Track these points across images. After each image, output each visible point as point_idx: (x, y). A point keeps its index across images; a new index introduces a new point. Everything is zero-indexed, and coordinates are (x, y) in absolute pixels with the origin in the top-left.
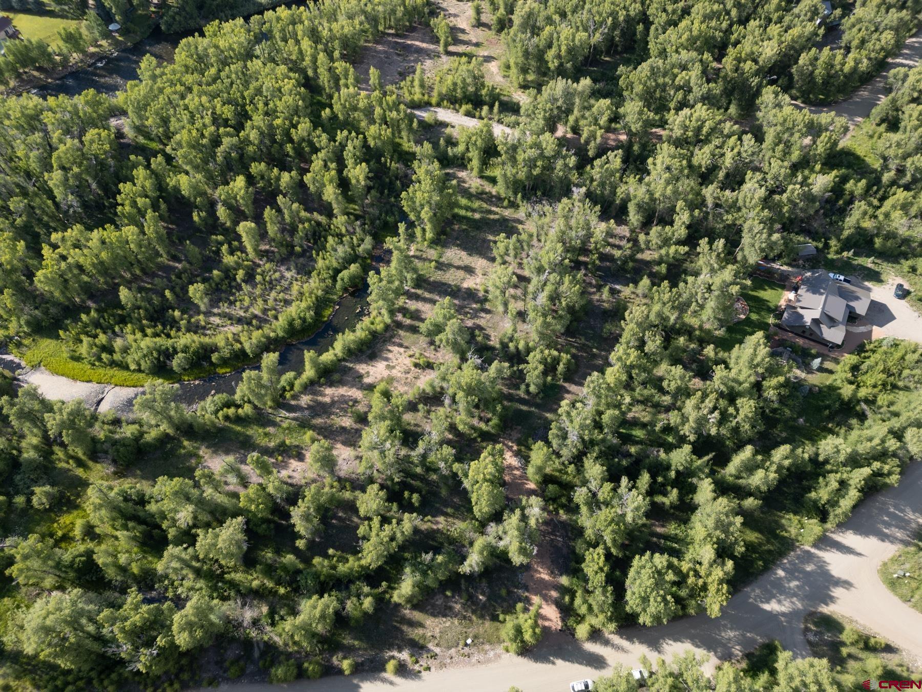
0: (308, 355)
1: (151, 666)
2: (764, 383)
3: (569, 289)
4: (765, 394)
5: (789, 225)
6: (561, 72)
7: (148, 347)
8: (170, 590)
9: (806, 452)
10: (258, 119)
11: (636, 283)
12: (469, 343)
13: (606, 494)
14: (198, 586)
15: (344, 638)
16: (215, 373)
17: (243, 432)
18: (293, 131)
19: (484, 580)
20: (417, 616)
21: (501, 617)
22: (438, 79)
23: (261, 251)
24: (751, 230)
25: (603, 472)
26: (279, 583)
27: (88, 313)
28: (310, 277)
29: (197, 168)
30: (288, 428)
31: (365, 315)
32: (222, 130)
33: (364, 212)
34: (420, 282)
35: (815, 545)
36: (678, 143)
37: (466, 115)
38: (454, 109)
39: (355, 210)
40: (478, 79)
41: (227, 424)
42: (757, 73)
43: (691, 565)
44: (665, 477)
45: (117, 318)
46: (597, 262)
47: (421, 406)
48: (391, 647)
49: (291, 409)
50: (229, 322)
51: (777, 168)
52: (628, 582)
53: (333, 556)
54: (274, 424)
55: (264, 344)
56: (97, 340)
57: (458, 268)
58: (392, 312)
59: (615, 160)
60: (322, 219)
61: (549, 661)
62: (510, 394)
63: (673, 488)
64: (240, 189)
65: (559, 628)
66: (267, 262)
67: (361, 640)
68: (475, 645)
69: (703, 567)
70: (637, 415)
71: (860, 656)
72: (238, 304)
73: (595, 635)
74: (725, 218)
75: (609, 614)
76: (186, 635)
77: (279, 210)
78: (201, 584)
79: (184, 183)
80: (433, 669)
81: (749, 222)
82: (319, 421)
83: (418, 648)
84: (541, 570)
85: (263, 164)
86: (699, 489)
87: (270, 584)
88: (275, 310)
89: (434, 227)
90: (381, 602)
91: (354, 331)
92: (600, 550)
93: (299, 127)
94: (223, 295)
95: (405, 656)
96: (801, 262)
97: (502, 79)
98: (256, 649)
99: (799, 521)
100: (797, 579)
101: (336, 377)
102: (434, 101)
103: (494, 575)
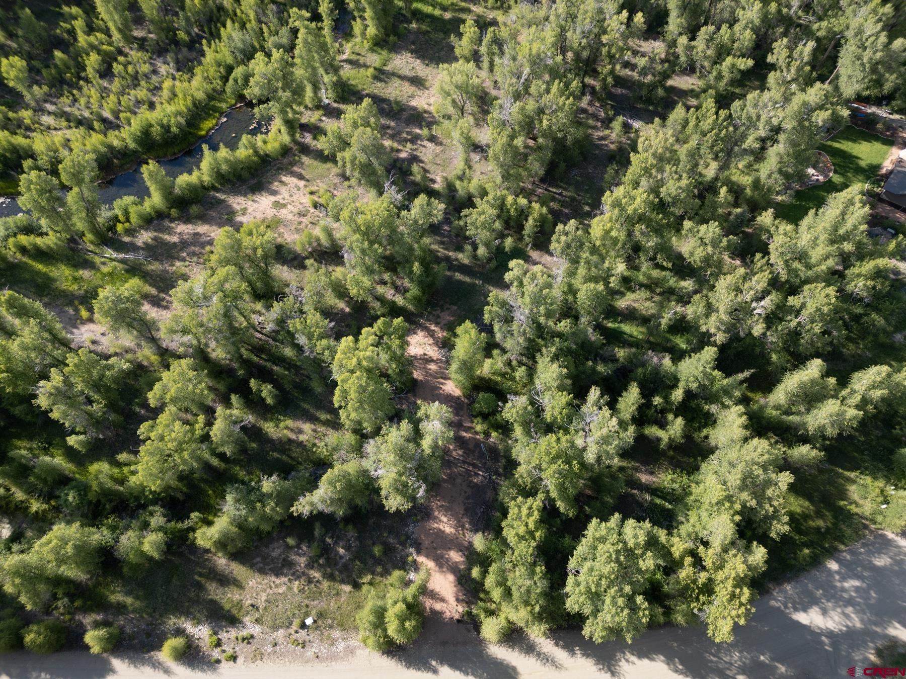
4: (850, 286)
11: (663, 117)
13: (558, 410)
15: (113, 592)
17: (45, 274)
19: (350, 527)
20: (238, 570)
23: (131, 37)
25: (561, 377)
28: (192, 75)
30: (110, 274)
31: (261, 134)
41: (24, 259)
43: (690, 545)
44: (666, 398)
47: (310, 262)
50: (66, 124)
52: (572, 564)
54: (89, 265)
62: (447, 259)
63: (676, 416)
65: (457, 616)
66: (138, 51)
67: (137, 598)
68: (317, 628)
69: (711, 551)
70: (636, 305)
75: (537, 609)
80: (240, 660)
82: (155, 267)
84: (445, 519)
86: (719, 422)
87: (19, 495)
88: (132, 112)
89: (379, 19)
91: (233, 149)
92: (537, 502)
94: (65, 88)
95: (201, 632)
99: (882, 491)
101: (194, 209)
103: (371, 522)
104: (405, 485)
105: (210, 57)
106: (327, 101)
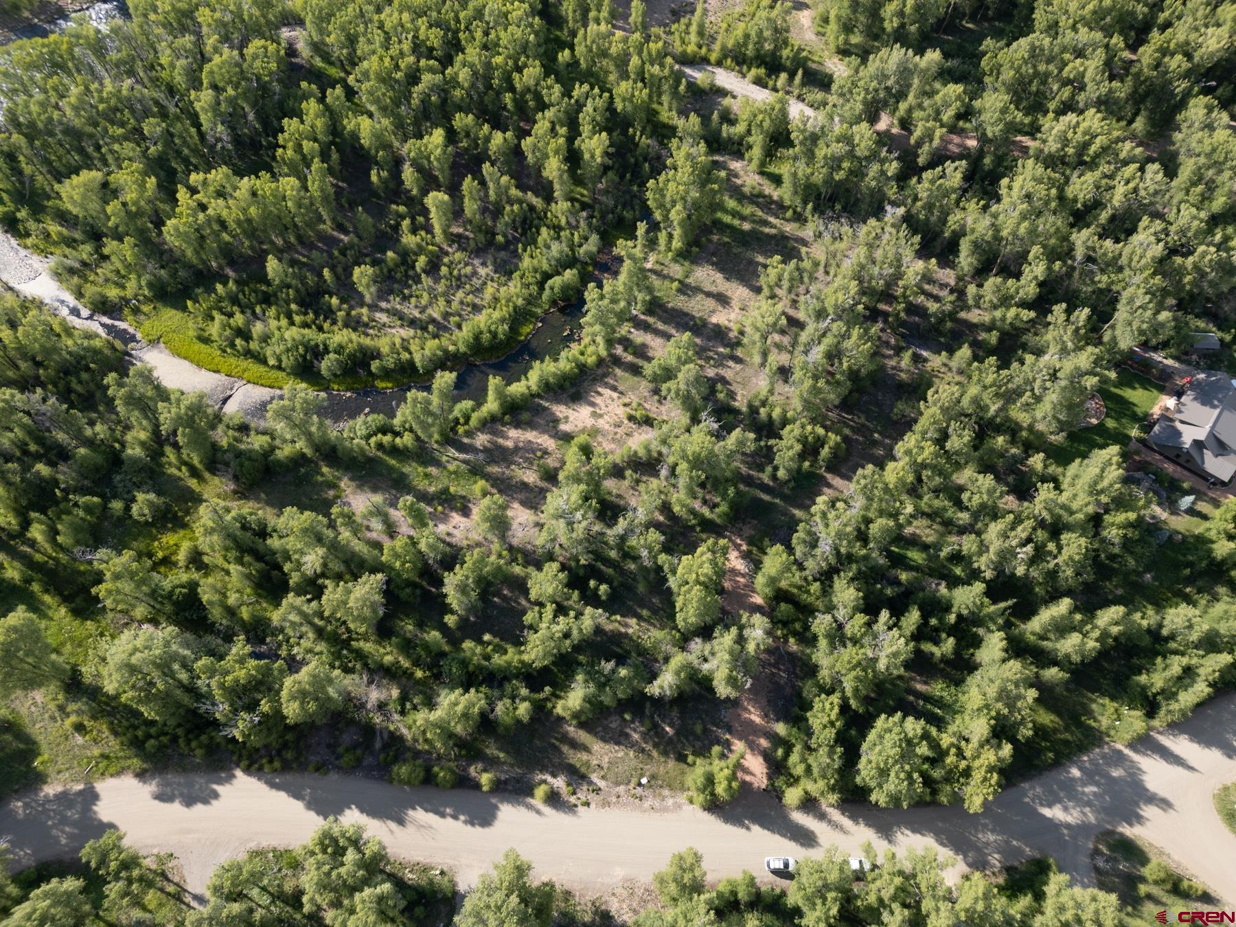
0: (494, 382)
1: (249, 735)
2: (1106, 517)
3: (857, 347)
4: (1105, 533)
5: (1188, 303)
6: (900, 37)
7: (294, 340)
8: (284, 647)
9: (1145, 619)
10: (472, 53)
11: (951, 352)
12: (705, 399)
13: (857, 628)
14: (318, 649)
15: (487, 747)
16: (373, 386)
17: (398, 468)
18: (516, 76)
19: (675, 708)
20: (583, 736)
21: (690, 759)
22: (724, 25)
23: (452, 234)
24: (1131, 301)
25: (857, 599)
26: (416, 663)
27: (225, 284)
28: (510, 279)
29: (384, 110)
30: (455, 473)
31: (574, 341)
32: (423, 62)
33: (595, 200)
34: (655, 307)
35: (1132, 745)
36: (1051, 162)
37: (754, 83)
38: (740, 72)
39: (583, 195)
40: (780, 34)
41: (380, 454)
42: (1187, 75)
43: (954, 740)
44: (941, 620)
45: (260, 296)
46: (902, 315)
47: (628, 473)
48: (543, 769)
49: (462, 448)
50: (399, 323)
51: (1187, 217)
52: (864, 746)
53: (489, 643)
54: (438, 464)
55: (440, 359)
56: (232, 321)
57: (709, 294)
58: (610, 343)
59: (954, 174)
60: (537, 202)
61: (742, 825)
62: (749, 476)
63: (949, 636)
64: (437, 147)
65: (763, 786)
66: (458, 250)
67: (507, 752)
68: (651, 787)
69: (970, 746)
70: (918, 531)
71: (1164, 900)
72: (413, 300)
73: (809, 804)
74: (1097, 279)
75: (832, 781)
76: (295, 705)
77: (483, 183)
78: (321, 647)
79: (365, 128)
80: (593, 806)
81: (1131, 290)
82: (494, 469)
83: (577, 776)
84: (752, 710)
85: (471, 116)
86: (984, 644)
87: (405, 663)
88: (460, 315)
89: (685, 234)
90: (541, 711)
91: (556, 360)
92: (835, 699)
93: (525, 71)
94: (396, 286)
95: (559, 783)
96: (1194, 357)
97: (813, 37)
98: (378, 738)
99: (1116, 710)
100: (1097, 784)
101: (525, 416)
102: (713, 57)
103: (690, 705)
104: (736, 679)
105: (526, 263)
106: (634, 312)
